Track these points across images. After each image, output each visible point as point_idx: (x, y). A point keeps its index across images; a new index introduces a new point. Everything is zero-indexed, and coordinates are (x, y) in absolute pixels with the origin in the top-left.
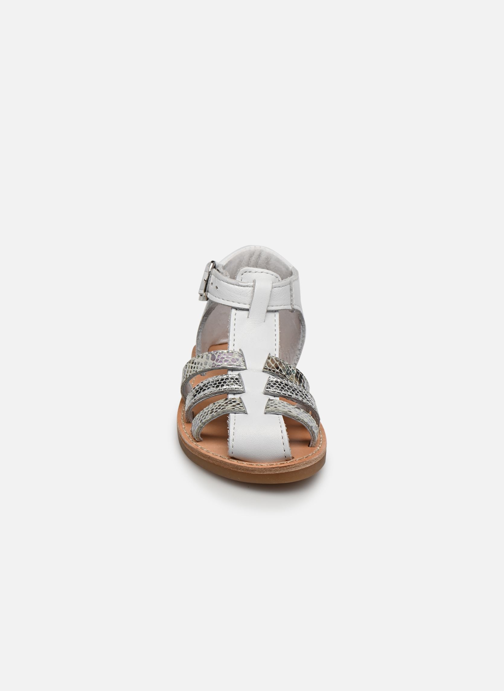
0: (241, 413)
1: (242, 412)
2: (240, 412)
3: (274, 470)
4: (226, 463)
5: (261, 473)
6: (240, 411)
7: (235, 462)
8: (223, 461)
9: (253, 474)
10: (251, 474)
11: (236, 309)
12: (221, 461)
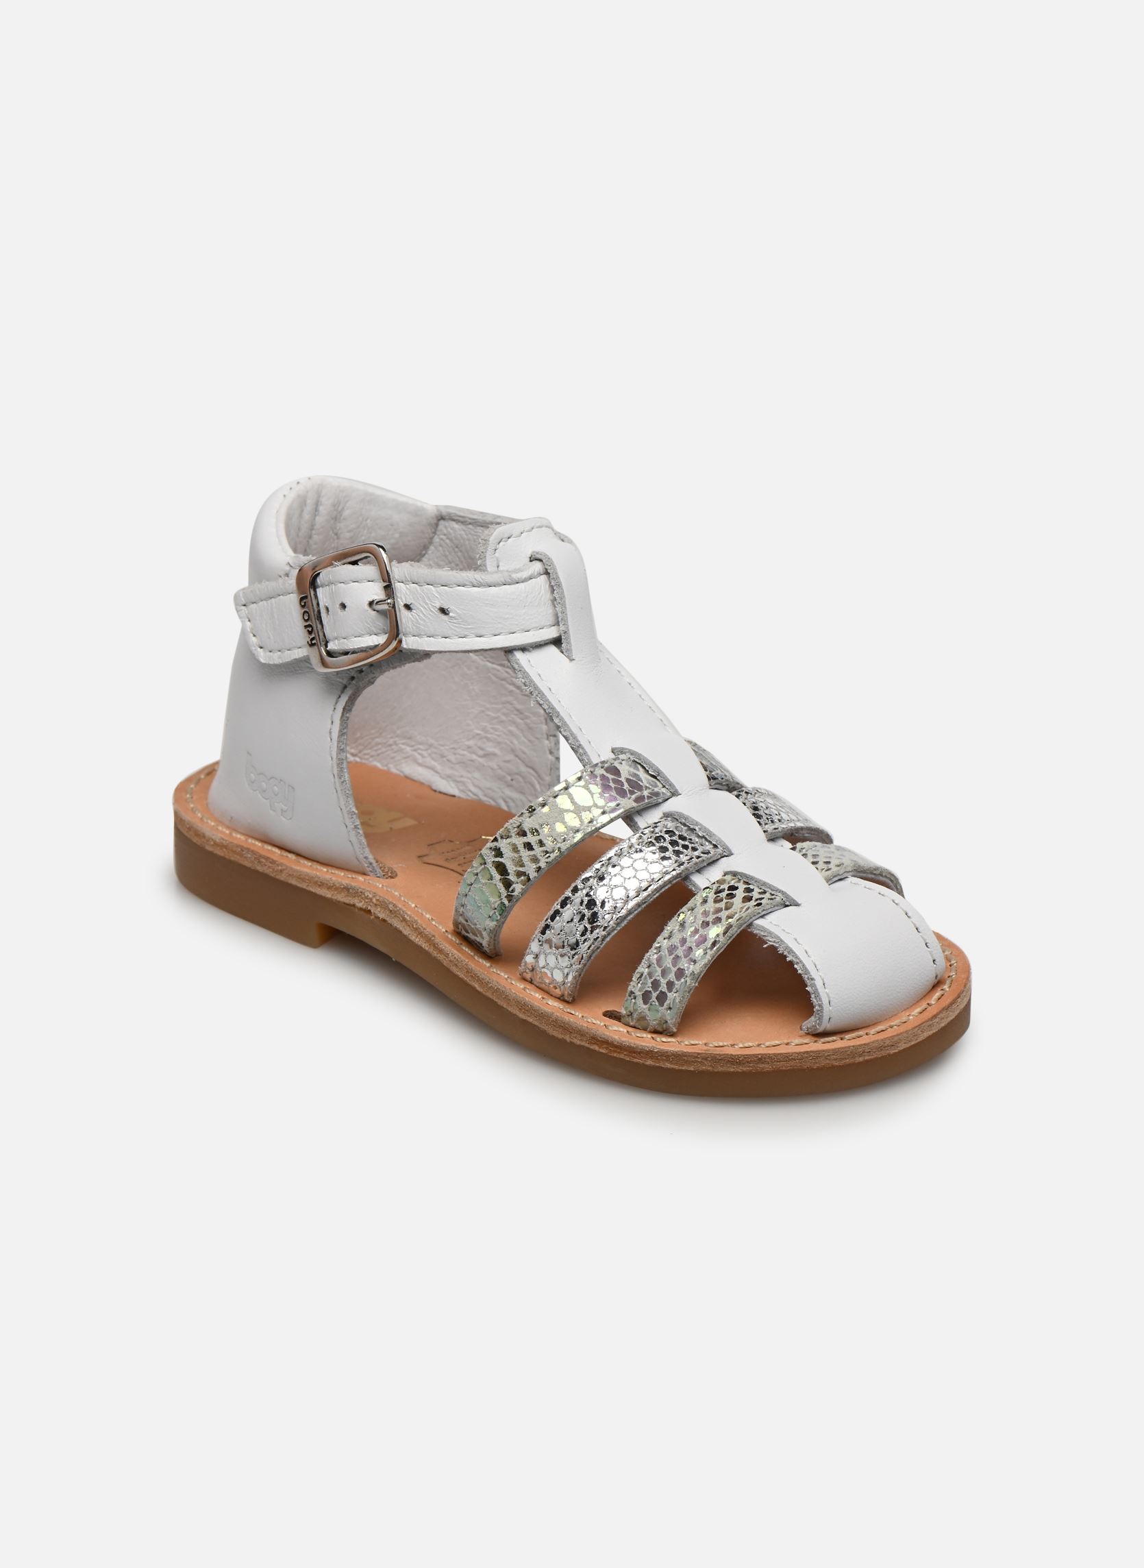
0: (776, 908)
1: (777, 906)
2: (774, 909)
3: (937, 1020)
4: (818, 1055)
5: (913, 1043)
6: (774, 906)
7: (836, 1043)
8: (811, 1052)
9: (895, 1053)
10: (889, 1055)
11: (523, 649)
12: (804, 1053)
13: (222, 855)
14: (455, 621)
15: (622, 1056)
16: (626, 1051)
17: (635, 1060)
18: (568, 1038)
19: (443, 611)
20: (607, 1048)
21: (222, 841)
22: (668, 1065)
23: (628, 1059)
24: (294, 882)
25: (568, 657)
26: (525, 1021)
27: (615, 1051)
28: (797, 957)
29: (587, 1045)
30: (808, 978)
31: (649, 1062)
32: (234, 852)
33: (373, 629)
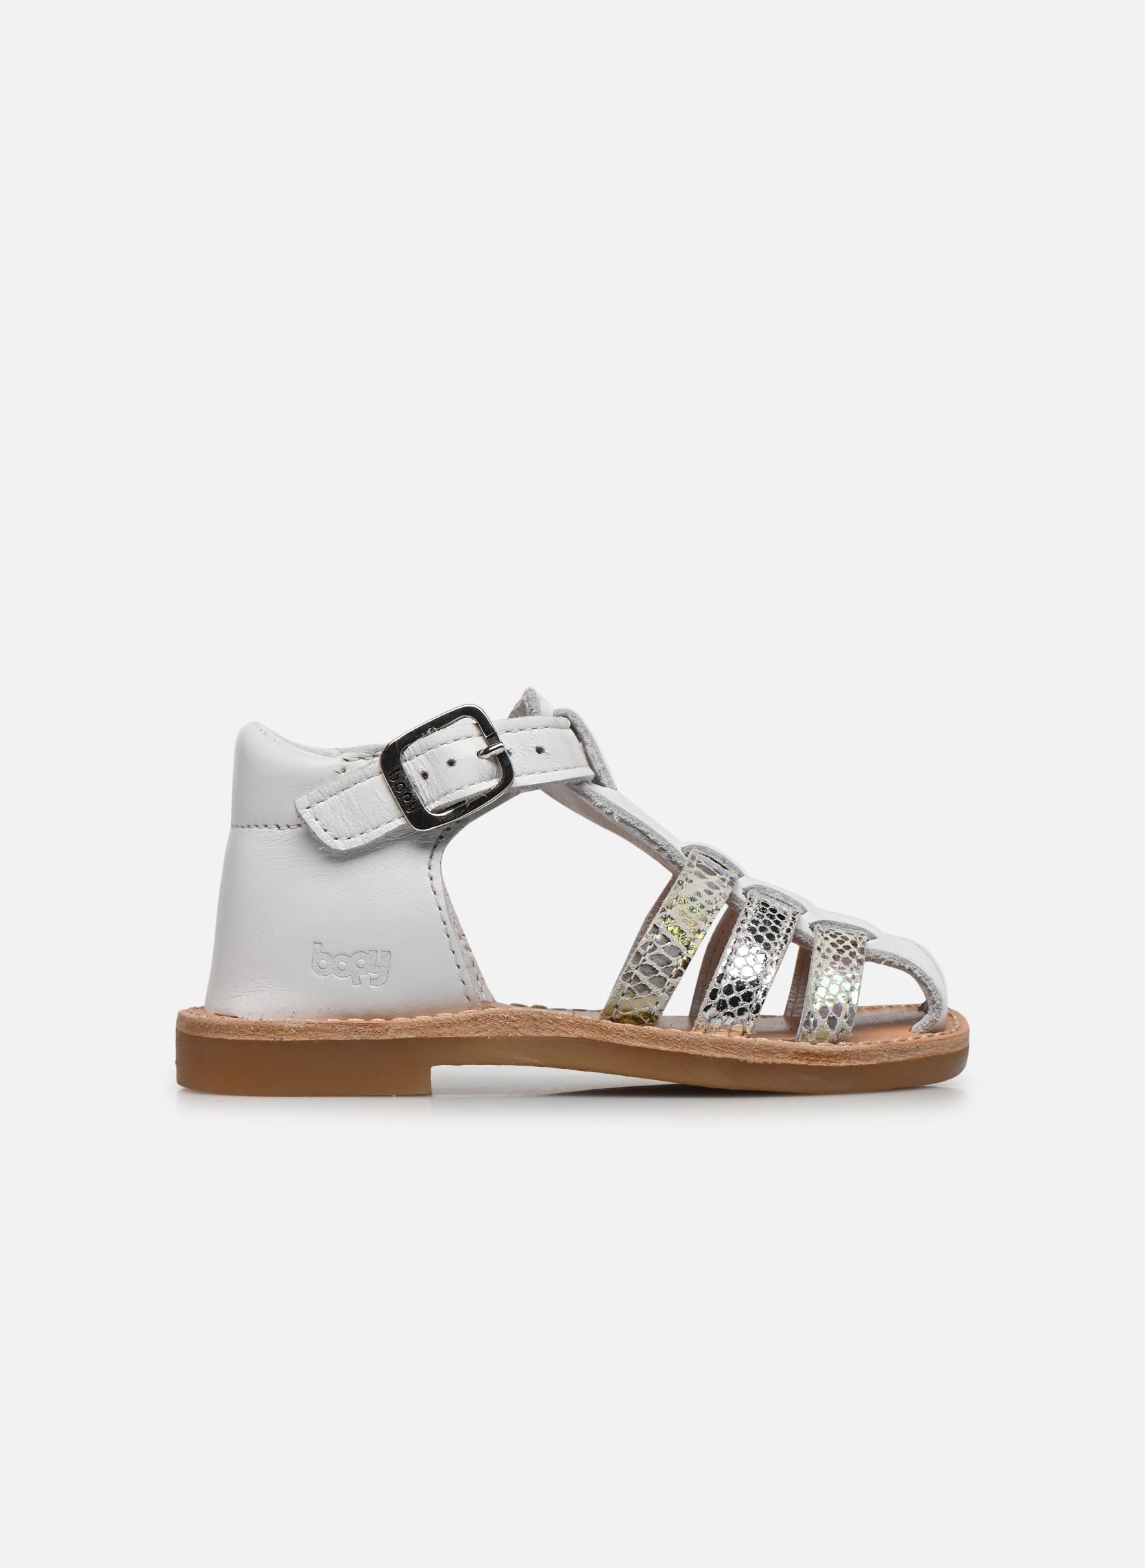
13: (307, 1039)
14: (550, 757)
15: (820, 1063)
16: (824, 1056)
17: (832, 1064)
18: (770, 1060)
19: (540, 750)
20: (807, 1060)
21: (307, 1025)
22: (858, 1063)
23: (825, 1065)
24: (404, 1035)
25: (612, 788)
26: (723, 1058)
27: (813, 1061)
28: (913, 965)
29: (788, 1062)
30: (926, 980)
31: (843, 1063)
32: (324, 1031)
33: (484, 775)
